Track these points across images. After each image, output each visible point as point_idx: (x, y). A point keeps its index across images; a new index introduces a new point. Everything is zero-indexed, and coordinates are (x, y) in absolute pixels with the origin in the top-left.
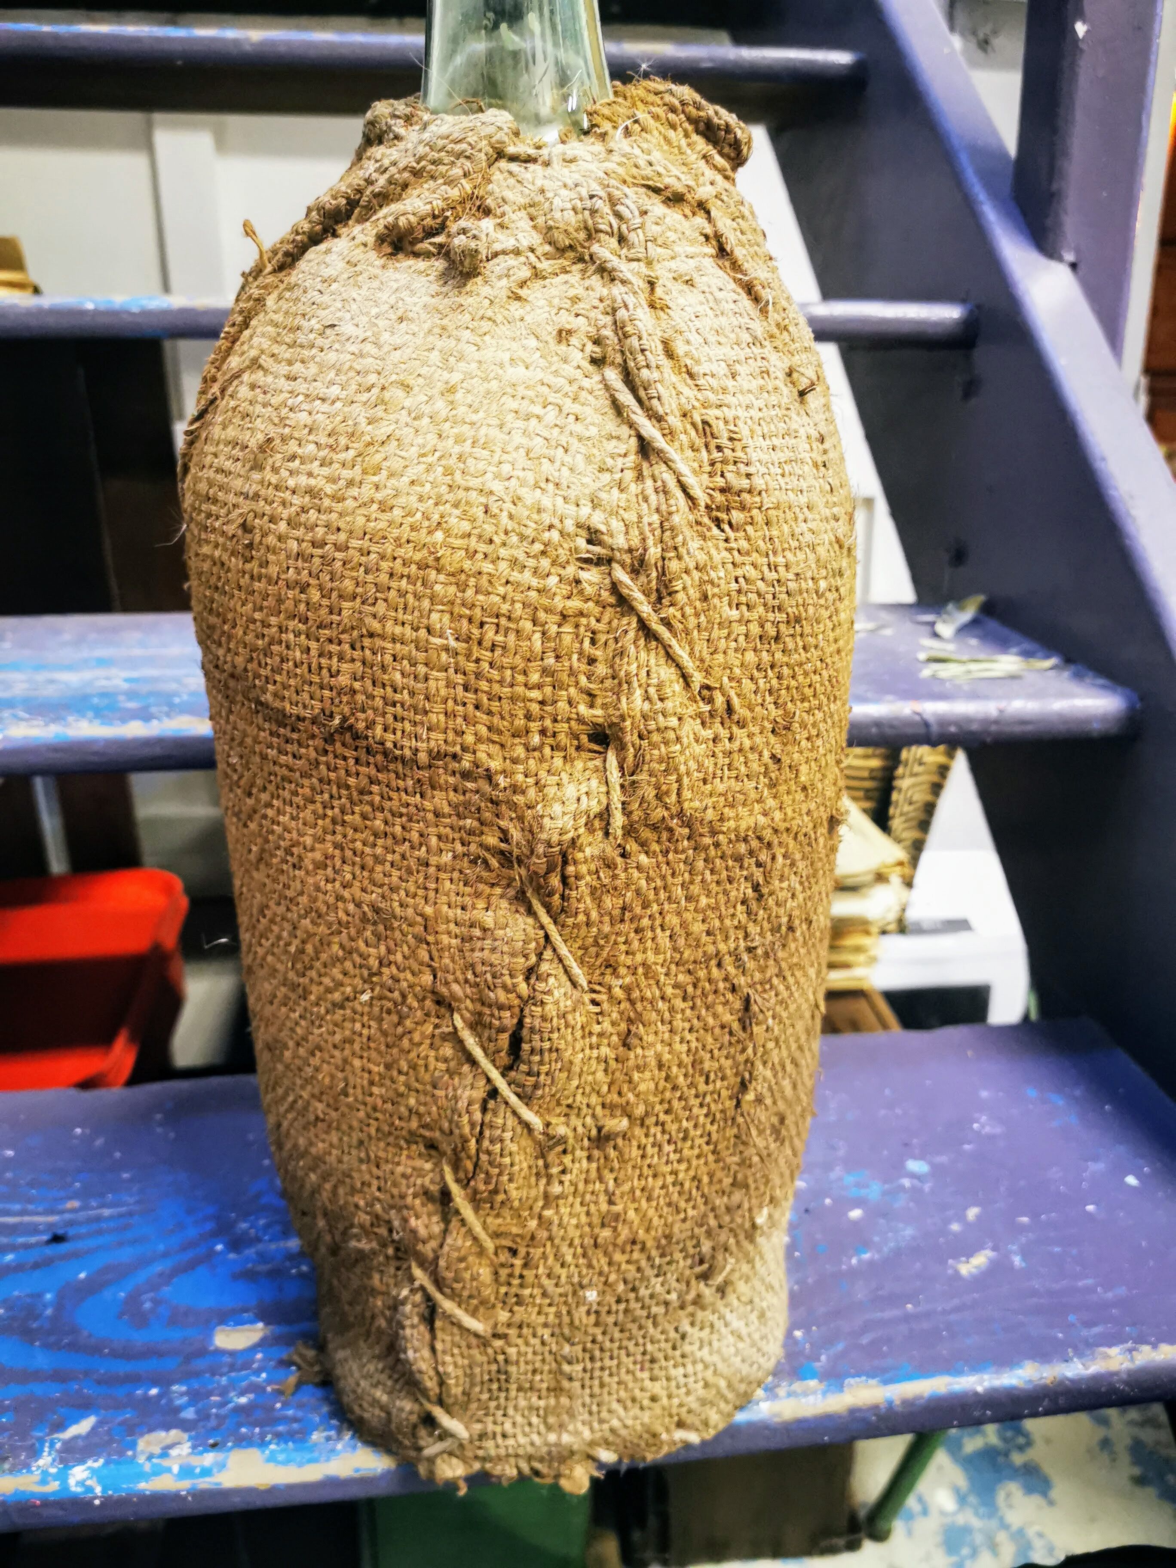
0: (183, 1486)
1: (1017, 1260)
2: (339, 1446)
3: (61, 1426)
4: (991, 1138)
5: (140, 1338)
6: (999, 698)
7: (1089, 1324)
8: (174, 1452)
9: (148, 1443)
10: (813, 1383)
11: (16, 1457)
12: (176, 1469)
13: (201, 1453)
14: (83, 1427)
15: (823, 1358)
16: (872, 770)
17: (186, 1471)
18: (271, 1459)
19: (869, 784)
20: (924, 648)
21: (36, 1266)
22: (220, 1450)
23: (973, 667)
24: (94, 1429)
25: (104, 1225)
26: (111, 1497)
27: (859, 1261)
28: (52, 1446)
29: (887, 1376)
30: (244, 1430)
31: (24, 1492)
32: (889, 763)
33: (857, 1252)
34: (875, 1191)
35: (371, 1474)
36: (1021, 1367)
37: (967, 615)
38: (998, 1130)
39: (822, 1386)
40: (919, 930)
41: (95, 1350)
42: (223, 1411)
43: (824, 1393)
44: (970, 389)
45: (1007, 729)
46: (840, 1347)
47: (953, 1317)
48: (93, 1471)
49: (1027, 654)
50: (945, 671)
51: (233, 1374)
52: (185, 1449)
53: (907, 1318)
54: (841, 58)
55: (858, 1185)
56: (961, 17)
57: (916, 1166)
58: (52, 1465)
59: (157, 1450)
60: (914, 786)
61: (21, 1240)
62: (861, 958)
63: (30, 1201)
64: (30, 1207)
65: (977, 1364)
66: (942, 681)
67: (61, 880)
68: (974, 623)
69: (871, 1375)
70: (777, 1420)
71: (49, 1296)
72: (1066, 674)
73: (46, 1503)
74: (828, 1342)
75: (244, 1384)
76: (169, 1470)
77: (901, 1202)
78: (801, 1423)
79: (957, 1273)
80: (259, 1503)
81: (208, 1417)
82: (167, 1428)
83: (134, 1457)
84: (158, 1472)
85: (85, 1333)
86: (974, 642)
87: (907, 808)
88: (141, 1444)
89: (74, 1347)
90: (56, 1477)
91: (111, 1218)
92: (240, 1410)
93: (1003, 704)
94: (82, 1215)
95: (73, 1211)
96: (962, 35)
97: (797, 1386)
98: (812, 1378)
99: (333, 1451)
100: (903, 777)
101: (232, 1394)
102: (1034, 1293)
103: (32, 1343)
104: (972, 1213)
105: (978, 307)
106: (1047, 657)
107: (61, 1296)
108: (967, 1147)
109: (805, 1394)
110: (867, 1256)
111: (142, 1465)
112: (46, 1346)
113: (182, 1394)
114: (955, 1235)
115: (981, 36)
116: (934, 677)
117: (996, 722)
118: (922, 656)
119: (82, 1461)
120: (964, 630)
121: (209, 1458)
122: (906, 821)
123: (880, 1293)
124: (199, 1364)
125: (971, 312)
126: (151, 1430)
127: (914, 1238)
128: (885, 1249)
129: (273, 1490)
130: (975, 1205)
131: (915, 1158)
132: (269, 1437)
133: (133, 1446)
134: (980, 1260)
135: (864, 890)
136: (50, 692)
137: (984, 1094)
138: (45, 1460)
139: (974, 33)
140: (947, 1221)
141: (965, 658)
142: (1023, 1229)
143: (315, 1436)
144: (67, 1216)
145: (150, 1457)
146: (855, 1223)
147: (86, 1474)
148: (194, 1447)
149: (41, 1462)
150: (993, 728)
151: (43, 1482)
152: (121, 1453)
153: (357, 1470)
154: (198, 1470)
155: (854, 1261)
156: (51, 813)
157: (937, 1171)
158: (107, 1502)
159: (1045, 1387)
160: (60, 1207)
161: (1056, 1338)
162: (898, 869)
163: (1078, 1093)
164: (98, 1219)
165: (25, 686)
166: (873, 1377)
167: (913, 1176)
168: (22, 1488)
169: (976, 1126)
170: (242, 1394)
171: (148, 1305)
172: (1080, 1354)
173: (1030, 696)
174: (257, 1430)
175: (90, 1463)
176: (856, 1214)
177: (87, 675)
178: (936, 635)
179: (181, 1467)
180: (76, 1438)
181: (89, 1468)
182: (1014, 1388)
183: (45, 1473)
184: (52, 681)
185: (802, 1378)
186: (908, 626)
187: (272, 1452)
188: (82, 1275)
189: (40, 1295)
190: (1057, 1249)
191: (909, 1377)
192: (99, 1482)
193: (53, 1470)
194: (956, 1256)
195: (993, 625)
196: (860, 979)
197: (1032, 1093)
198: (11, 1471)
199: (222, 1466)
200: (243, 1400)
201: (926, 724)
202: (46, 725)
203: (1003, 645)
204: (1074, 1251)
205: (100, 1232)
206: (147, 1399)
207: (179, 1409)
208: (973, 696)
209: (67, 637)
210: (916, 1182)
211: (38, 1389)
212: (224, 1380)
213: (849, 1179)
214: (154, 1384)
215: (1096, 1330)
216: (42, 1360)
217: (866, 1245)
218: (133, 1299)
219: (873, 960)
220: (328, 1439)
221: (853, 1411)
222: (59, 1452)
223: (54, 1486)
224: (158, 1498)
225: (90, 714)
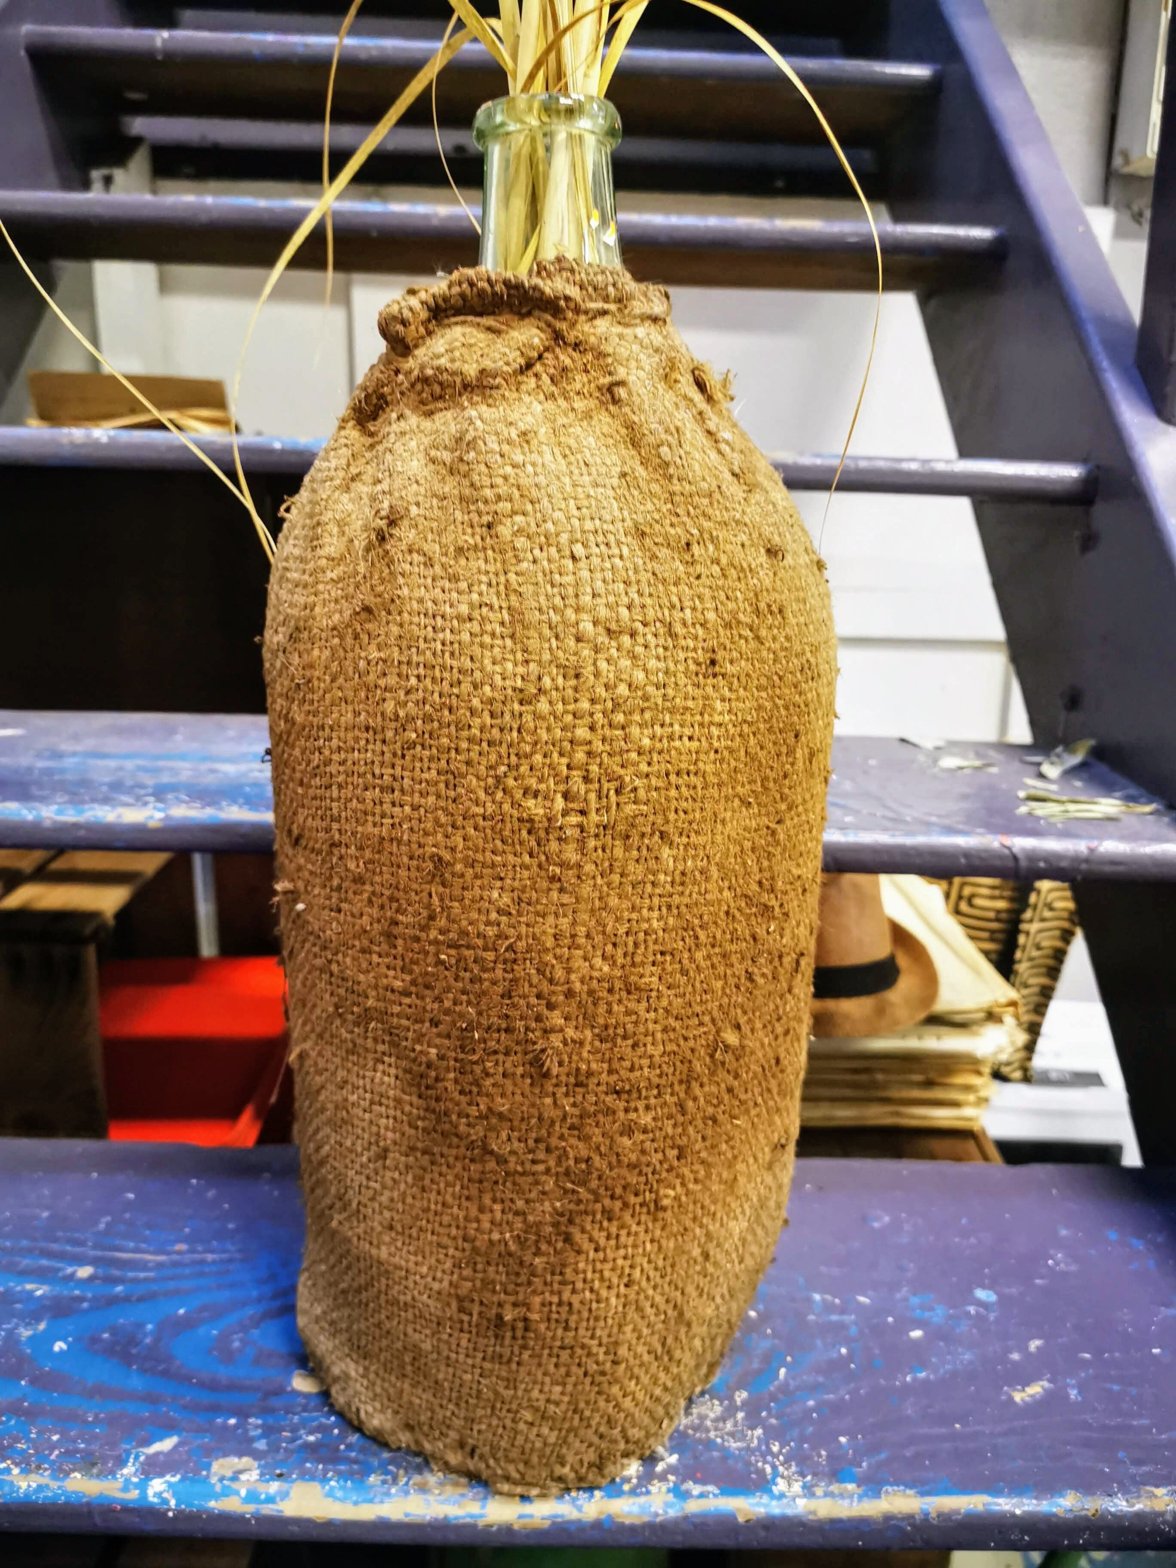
0: (249, 1509)
1: (1073, 1394)
2: (393, 1490)
3: (147, 1442)
4: (1065, 1274)
5: (224, 1373)
6: (1091, 837)
7: (1138, 1462)
8: (243, 1477)
9: (222, 1466)
10: (851, 1487)
11: (104, 1463)
12: (243, 1492)
13: (268, 1481)
14: (166, 1445)
15: (864, 1464)
16: (998, 912)
17: (253, 1496)
18: (330, 1494)
19: (995, 925)
20: (1026, 787)
21: (141, 1299)
22: (286, 1481)
23: (1072, 807)
24: (175, 1447)
25: (207, 1269)
26: (184, 1511)
27: (914, 1379)
28: (137, 1458)
29: (925, 1488)
30: (308, 1465)
31: (107, 1497)
32: (1015, 906)
33: (912, 1370)
34: (939, 1314)
35: (419, 1520)
36: (1062, 1496)
37: (1076, 759)
38: (1073, 1268)
39: (860, 1491)
40: (1045, 1080)
41: (185, 1379)
42: (291, 1446)
43: (860, 1498)
44: (1089, 542)
45: (1095, 868)
46: (883, 1456)
47: (1000, 1441)
48: (170, 1485)
49: (1130, 799)
50: (1041, 810)
51: (305, 1414)
52: (254, 1475)
53: (954, 1436)
54: (982, 233)
55: (923, 1307)
56: (1115, 192)
57: (981, 1294)
58: (135, 1474)
59: (229, 1474)
60: (1041, 931)
61: (131, 1274)
62: (971, 1098)
63: (145, 1241)
64: (143, 1246)
65: (1017, 1488)
66: (1039, 818)
67: (209, 962)
68: (1082, 767)
69: (908, 1486)
70: (811, 1517)
71: (150, 1327)
72: (1166, 820)
73: (127, 1510)
74: (872, 1449)
75: (315, 1424)
76: (237, 1493)
77: (963, 1327)
78: (835, 1523)
79: (1011, 1399)
80: (315, 1535)
81: (277, 1450)
82: (240, 1455)
83: (208, 1477)
84: (227, 1492)
85: (178, 1362)
86: (1078, 784)
87: (1035, 953)
88: (216, 1466)
89: (166, 1374)
90: (136, 1486)
91: (214, 1262)
92: (307, 1446)
93: (1094, 844)
94: (188, 1258)
95: (179, 1253)
96: (1117, 208)
97: (835, 1488)
98: (850, 1482)
99: (388, 1494)
100: (1031, 921)
101: (302, 1432)
102: (1086, 1426)
103: (130, 1365)
104: (1034, 1345)
105: (1098, 467)
106: (1150, 802)
107: (161, 1327)
108: (1038, 1281)
109: (842, 1496)
110: (922, 1375)
111: (214, 1485)
112: (143, 1371)
113: (257, 1427)
114: (1014, 1363)
115: (1136, 208)
116: (1030, 814)
117: (1087, 861)
118: (1022, 794)
119: (161, 1475)
120: (1071, 773)
121: (274, 1487)
122: (1032, 967)
123: (930, 1410)
124: (274, 1402)
125: (1090, 473)
126: (225, 1455)
127: (971, 1362)
128: (942, 1371)
129: (330, 1524)
130: (1039, 1338)
131: (983, 1287)
132: (330, 1474)
133: (208, 1467)
134: (1035, 1389)
135: (975, 1028)
136: (209, 780)
137: (1064, 1232)
138: (129, 1470)
139: (1128, 206)
140: (1010, 1351)
141: (1064, 798)
142: (1085, 1363)
143: (372, 1479)
144: (175, 1257)
145: (222, 1479)
146: (916, 1343)
147: (164, 1487)
148: (262, 1475)
149: (125, 1471)
150: (1084, 866)
151: (125, 1489)
152: (197, 1472)
153: (407, 1515)
154: (263, 1497)
155: (908, 1378)
156: (206, 900)
157: (1004, 1301)
158: (179, 1514)
159: (1086, 1518)
160: (169, 1248)
161: (1103, 1471)
162: (1011, 1009)
163: (1160, 1239)
164: (203, 1262)
165: (189, 773)
166: (911, 1488)
167: (980, 1303)
168: (106, 1493)
169: (1050, 1262)
170: (311, 1433)
171: (236, 1344)
172: (1125, 1491)
173: (1123, 838)
174: (321, 1466)
175: (168, 1477)
176: (916, 1334)
177: (243, 767)
178: (1041, 776)
179: (248, 1491)
180: (157, 1454)
181: (166, 1482)
182: (1055, 1515)
183: (127, 1481)
184: (213, 771)
185: (841, 1481)
186: (1016, 765)
187: (332, 1488)
188: (182, 1311)
189: (141, 1325)
190: (1116, 1387)
191: (947, 1492)
192: (174, 1496)
193: (135, 1480)
194: (1011, 1385)
195: (1102, 768)
196: (969, 1119)
197: (1113, 1235)
198: (98, 1476)
199: (285, 1495)
200: (312, 1438)
201: (1015, 858)
202: (203, 807)
203: (1107, 788)
204: (1134, 1391)
205: (201, 1274)
206: (225, 1427)
207: (252, 1440)
208: (1065, 834)
209: (231, 733)
210: (981, 1310)
211: (131, 1408)
212: (296, 1419)
213: (915, 1300)
214: (233, 1414)
215: (1145, 1469)
216: (136, 1382)
217: (924, 1365)
218: (224, 1338)
219: (983, 1101)
220: (384, 1482)
221: (888, 1518)
222: (142, 1464)
223: (134, 1494)
224: (225, 1517)
225: (241, 801)
